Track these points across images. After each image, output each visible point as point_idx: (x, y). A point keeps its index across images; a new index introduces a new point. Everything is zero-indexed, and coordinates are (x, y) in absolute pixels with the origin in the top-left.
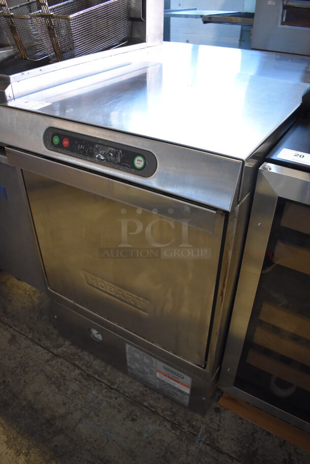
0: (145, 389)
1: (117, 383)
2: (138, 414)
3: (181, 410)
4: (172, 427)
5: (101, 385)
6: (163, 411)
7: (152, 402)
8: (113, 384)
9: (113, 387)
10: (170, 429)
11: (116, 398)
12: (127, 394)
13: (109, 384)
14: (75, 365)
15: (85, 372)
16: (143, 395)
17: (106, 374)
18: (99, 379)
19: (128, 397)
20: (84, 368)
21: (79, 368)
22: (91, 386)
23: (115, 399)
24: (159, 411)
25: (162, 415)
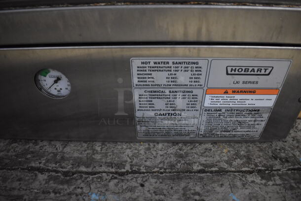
0: (176, 147)
1: (126, 161)
2: (198, 189)
3: (250, 148)
4: (262, 178)
5: (101, 178)
6: (229, 162)
7: (203, 160)
8: (121, 165)
9: (123, 170)
10: (264, 181)
11: (142, 185)
12: (156, 170)
13: (113, 170)
14: (32, 169)
15: (57, 172)
16: (181, 156)
17: (98, 157)
18: (90, 170)
19: (162, 173)
20: (52, 166)
21: (41, 171)
22: (82, 188)
23: (140, 188)
24: (225, 166)
25: (233, 169)
